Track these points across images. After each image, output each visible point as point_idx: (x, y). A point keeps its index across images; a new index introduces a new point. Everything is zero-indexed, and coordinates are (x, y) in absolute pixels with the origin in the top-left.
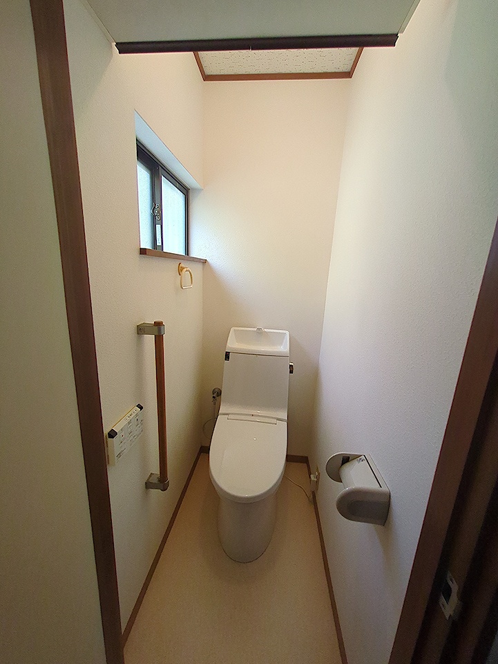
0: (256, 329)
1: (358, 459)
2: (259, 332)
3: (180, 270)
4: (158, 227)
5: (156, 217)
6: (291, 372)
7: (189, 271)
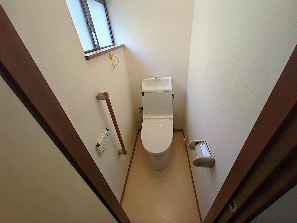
0: (155, 79)
1: (202, 142)
2: (157, 80)
3: (111, 57)
4: (93, 33)
5: (91, 28)
6: (173, 97)
7: (116, 56)
